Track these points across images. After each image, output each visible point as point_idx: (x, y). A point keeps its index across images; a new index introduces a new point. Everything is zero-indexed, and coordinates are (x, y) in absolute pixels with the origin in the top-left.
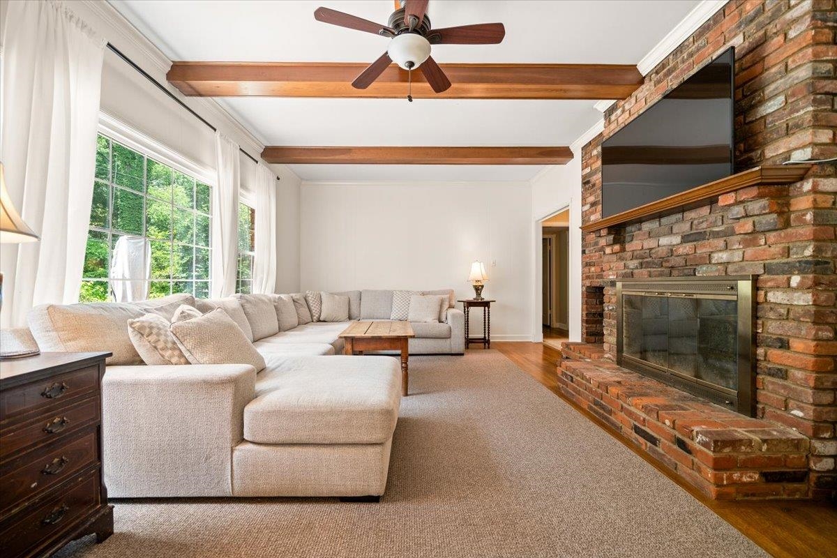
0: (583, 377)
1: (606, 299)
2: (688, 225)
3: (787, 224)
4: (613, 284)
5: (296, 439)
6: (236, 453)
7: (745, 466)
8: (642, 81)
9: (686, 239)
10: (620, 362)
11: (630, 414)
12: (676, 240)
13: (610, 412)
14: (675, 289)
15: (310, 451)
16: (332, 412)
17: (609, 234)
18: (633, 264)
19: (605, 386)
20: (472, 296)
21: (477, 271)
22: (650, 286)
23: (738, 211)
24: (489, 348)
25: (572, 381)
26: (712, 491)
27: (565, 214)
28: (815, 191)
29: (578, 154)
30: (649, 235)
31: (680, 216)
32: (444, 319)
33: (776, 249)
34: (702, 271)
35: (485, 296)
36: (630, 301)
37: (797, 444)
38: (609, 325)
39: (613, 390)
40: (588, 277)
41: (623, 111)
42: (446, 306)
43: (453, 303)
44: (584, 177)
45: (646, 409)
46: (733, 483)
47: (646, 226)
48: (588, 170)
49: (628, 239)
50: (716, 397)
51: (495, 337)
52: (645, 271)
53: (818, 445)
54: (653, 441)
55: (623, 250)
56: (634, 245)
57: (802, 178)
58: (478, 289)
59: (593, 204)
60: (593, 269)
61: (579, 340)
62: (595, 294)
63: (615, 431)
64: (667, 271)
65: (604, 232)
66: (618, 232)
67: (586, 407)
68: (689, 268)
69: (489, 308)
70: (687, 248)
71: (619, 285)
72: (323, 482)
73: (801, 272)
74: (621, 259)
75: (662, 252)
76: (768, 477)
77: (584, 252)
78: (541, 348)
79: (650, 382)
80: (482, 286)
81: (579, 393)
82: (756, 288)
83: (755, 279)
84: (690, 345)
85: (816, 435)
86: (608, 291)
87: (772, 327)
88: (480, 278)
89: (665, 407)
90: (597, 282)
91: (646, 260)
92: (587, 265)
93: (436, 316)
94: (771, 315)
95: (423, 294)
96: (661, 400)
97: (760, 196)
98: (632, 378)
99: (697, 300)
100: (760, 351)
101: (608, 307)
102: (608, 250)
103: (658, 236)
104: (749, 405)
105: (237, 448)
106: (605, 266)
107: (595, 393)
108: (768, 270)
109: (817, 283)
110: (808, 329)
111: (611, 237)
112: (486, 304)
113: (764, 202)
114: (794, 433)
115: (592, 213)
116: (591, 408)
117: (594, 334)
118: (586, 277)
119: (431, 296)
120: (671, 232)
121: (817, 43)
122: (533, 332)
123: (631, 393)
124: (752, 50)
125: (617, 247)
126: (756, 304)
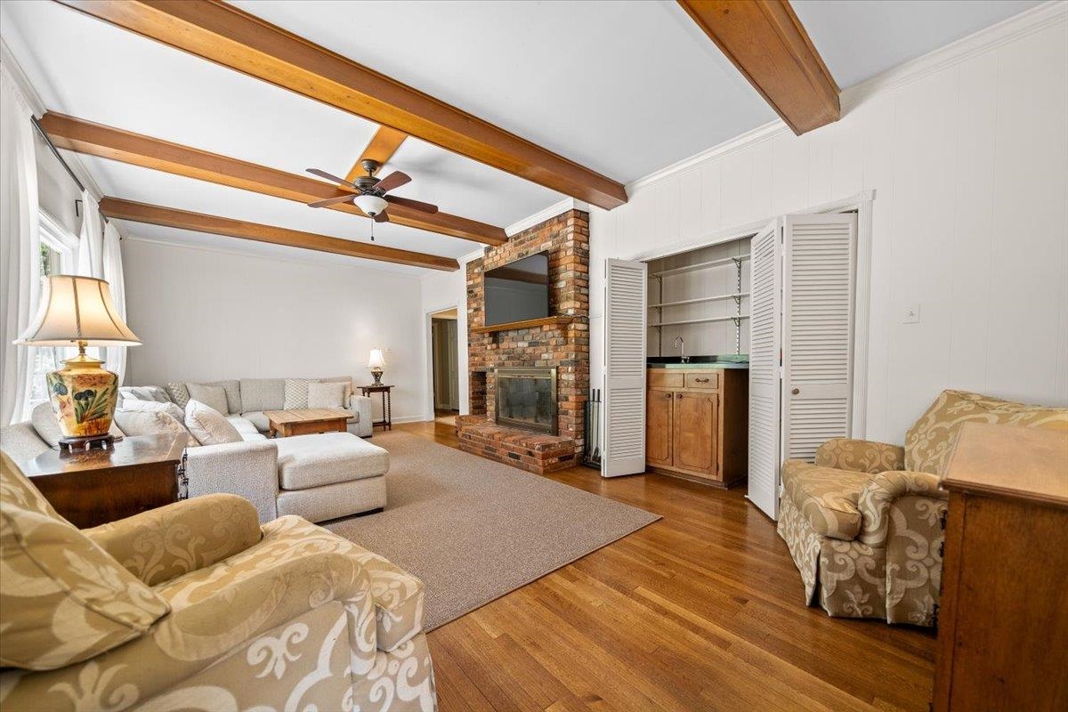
0: (478, 434)
1: (488, 381)
2: (531, 337)
3: (567, 344)
4: (492, 370)
5: (327, 481)
6: (279, 500)
7: (553, 456)
8: (507, 240)
9: (531, 344)
10: (498, 421)
11: (506, 447)
12: (526, 345)
13: (495, 451)
14: (526, 374)
15: (338, 487)
16: (352, 460)
17: (490, 336)
18: (504, 357)
19: (492, 436)
20: (370, 382)
21: (376, 358)
22: (513, 371)
23: (550, 334)
24: (390, 429)
25: (470, 438)
26: (541, 469)
27: (455, 311)
28: (575, 329)
29: (463, 268)
30: (513, 339)
31: (527, 331)
32: (347, 406)
33: (564, 354)
34: (538, 364)
35: (384, 381)
36: (501, 383)
37: (570, 442)
38: (490, 398)
39: (497, 436)
40: (473, 365)
41: (496, 254)
42: (348, 393)
43: (354, 389)
44: (469, 287)
45: (515, 442)
46: (549, 464)
47: (511, 334)
48: (471, 283)
49: (501, 341)
50: (542, 430)
51: (395, 420)
52: (510, 362)
53: (577, 441)
54: (517, 457)
55: (498, 347)
56: (504, 345)
57: (571, 322)
58: (377, 375)
59: (476, 310)
60: (476, 359)
61: (467, 413)
62: (479, 377)
63: (499, 459)
64: (522, 362)
65: (487, 335)
66: (495, 336)
67: (480, 453)
68: (531, 361)
69: (389, 392)
70: (530, 350)
71: (496, 370)
72: (347, 506)
73: (572, 365)
74: (497, 353)
75: (519, 351)
76: (562, 459)
77: (469, 345)
78: (434, 424)
79: (514, 430)
80: (382, 373)
81: (475, 445)
82: (558, 373)
83: (557, 368)
84: (533, 410)
85: (576, 438)
86: (489, 375)
87: (563, 391)
88: (381, 365)
89: (523, 439)
90: (481, 369)
91: (511, 355)
92: (472, 355)
93: (340, 403)
94: (563, 385)
95: (322, 381)
96: (521, 436)
97: (558, 328)
98: (506, 429)
99: (536, 380)
100: (559, 403)
101: (489, 386)
102: (489, 347)
103: (517, 341)
104: (556, 431)
105: (280, 495)
106: (487, 358)
107: (487, 441)
108: (562, 364)
109: (576, 371)
110: (573, 391)
111: (491, 339)
112: (387, 389)
113: (559, 331)
114: (570, 438)
115: (476, 316)
116: (483, 452)
117: (478, 407)
118: (472, 364)
119: (331, 384)
120: (523, 340)
121: (575, 263)
122: (426, 413)
123: (506, 436)
124: (555, 252)
125: (494, 346)
126: (558, 380)
